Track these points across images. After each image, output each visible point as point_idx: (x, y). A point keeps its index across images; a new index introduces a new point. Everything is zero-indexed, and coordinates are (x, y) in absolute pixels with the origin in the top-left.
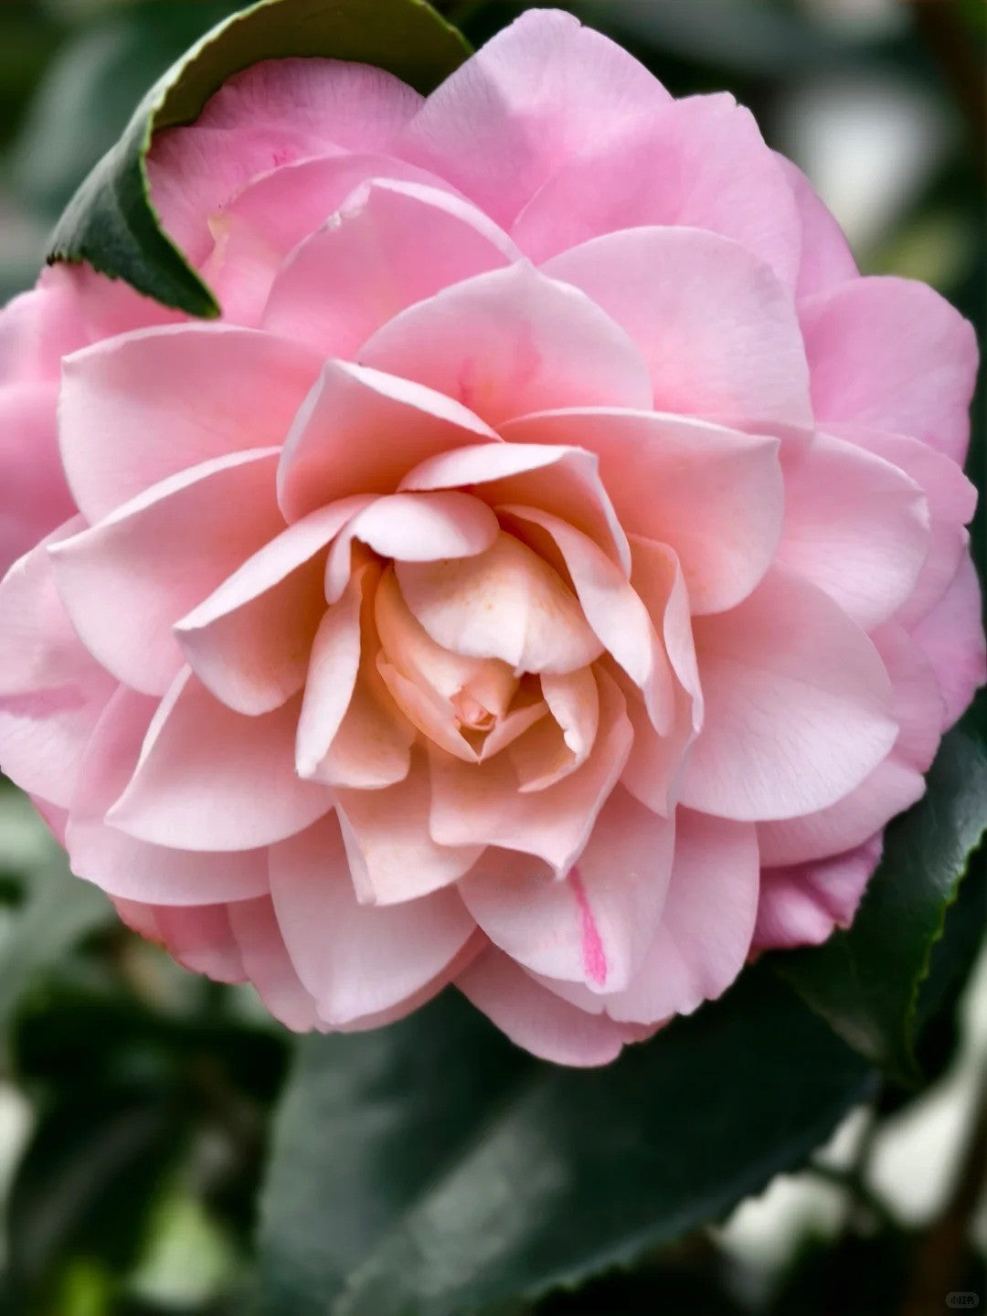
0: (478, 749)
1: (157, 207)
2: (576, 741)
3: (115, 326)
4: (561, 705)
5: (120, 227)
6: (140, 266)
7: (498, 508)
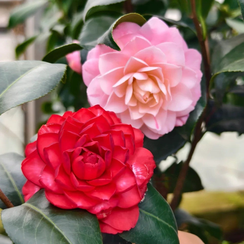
0: (146, 102)
1: (113, 38)
2: (157, 101)
3: (104, 52)
4: (156, 97)
5: (109, 40)
6: (111, 45)
7: (149, 74)
